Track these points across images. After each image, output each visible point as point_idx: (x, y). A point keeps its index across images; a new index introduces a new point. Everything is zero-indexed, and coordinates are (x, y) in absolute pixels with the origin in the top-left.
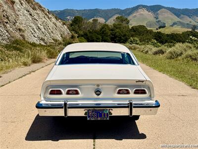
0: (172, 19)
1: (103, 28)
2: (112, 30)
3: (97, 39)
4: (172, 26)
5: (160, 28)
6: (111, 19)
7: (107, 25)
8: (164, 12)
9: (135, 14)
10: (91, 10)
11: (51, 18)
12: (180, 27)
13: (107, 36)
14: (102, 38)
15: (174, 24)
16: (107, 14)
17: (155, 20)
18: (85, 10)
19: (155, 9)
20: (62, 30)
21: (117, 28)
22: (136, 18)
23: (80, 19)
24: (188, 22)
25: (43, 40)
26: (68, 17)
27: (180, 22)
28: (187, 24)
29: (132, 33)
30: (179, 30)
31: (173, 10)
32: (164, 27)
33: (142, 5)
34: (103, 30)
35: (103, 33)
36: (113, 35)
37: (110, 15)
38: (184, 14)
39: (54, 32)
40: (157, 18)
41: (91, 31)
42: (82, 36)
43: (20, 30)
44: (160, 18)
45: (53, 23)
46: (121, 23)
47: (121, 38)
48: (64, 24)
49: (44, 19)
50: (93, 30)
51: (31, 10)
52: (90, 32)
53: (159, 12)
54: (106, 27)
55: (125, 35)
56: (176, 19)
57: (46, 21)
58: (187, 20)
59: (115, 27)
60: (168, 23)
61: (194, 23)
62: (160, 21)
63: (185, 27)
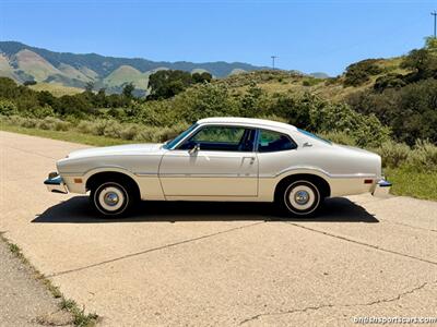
0: (45, 71)
4: (47, 81)
8: (30, 57)
12: (61, 84)
15: (50, 78)
17: (12, 70)
24: (75, 77)
27: (61, 76)
28: (74, 80)
31: (43, 53)
32: (35, 83)
38: (65, 63)
40: (16, 66)
44: (23, 66)
53: (18, 55)
56: (53, 70)
58: (72, 73)
60: (40, 76)
61: (84, 79)
62: (22, 72)
63: (71, 86)
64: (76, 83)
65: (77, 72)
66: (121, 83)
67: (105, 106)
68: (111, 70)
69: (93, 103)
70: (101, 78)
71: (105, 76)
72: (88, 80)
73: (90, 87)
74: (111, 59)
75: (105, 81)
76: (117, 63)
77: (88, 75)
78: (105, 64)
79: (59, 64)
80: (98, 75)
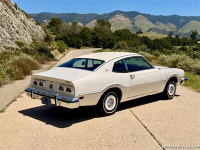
0: (148, 26)
1: (83, 31)
2: (93, 34)
3: (78, 43)
4: (148, 31)
7: (88, 29)
8: (141, 19)
9: (112, 20)
11: (18, 13)
12: (155, 33)
13: (88, 41)
14: (84, 42)
15: (150, 30)
16: (86, 18)
17: (132, 26)
19: (132, 15)
20: (35, 30)
21: (98, 32)
23: (58, 21)
28: (162, 30)
29: (117, 37)
31: (148, 17)
32: (142, 32)
33: (119, 11)
34: (83, 33)
35: (83, 37)
36: (93, 39)
38: (159, 21)
39: (21, 32)
40: (134, 24)
41: (71, 34)
42: (61, 39)
44: (137, 24)
45: (21, 20)
46: (102, 27)
48: (38, 24)
49: (5, 13)
50: (72, 34)
52: (69, 36)
53: (135, 18)
54: (86, 31)
56: (152, 25)
57: (8, 15)
58: (162, 26)
59: (96, 30)
60: (144, 29)
61: (168, 29)
62: (137, 27)
63: (160, 33)
64: (163, 32)
65: (165, 26)
66: (189, 31)
67: (178, 45)
68: (185, 23)
69: (171, 43)
70: (178, 29)
71: (180, 27)
72: (170, 30)
73: (171, 33)
75: (180, 30)
76: (188, 19)
77: (170, 27)
78: (181, 20)
79: (155, 22)
80: (176, 27)
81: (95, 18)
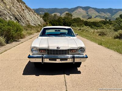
0: (95, 14)
1: (59, 19)
2: (64, 20)
3: (56, 24)
4: (95, 18)
5: (89, 18)
6: (63, 14)
7: (61, 17)
8: (92, 10)
9: (76, 11)
10: (53, 9)
12: (99, 18)
13: (61, 23)
14: (59, 23)
15: (97, 16)
16: (61, 11)
17: (87, 14)
18: (49, 9)
19: (86, 9)
22: (76, 13)
24: (104, 16)
25: (35, 25)
26: (41, 13)
27: (99, 15)
28: (103, 17)
30: (98, 19)
31: (96, 9)
32: (91, 18)
33: (80, 7)
35: (59, 21)
36: (64, 22)
37: (63, 12)
38: (101, 12)
40: (87, 13)
41: (53, 20)
43: (28, 21)
44: (89, 13)
45: (37, 17)
47: (68, 24)
51: (29, 12)
53: (88, 10)
54: (61, 18)
55: (70, 23)
56: (97, 14)
58: (103, 14)
59: (65, 18)
60: (93, 16)
61: (106, 16)
62: (89, 15)
65: (105, 14)
68: (116, 13)
72: (108, 17)
74: (116, 9)
75: (113, 16)
76: (117, 10)
77: (108, 15)
78: (113, 11)
79: (99, 12)
80: (111, 15)
81: (66, 11)
